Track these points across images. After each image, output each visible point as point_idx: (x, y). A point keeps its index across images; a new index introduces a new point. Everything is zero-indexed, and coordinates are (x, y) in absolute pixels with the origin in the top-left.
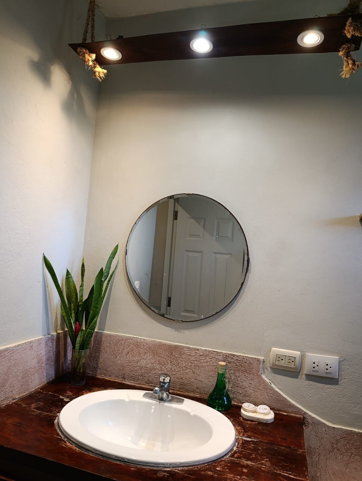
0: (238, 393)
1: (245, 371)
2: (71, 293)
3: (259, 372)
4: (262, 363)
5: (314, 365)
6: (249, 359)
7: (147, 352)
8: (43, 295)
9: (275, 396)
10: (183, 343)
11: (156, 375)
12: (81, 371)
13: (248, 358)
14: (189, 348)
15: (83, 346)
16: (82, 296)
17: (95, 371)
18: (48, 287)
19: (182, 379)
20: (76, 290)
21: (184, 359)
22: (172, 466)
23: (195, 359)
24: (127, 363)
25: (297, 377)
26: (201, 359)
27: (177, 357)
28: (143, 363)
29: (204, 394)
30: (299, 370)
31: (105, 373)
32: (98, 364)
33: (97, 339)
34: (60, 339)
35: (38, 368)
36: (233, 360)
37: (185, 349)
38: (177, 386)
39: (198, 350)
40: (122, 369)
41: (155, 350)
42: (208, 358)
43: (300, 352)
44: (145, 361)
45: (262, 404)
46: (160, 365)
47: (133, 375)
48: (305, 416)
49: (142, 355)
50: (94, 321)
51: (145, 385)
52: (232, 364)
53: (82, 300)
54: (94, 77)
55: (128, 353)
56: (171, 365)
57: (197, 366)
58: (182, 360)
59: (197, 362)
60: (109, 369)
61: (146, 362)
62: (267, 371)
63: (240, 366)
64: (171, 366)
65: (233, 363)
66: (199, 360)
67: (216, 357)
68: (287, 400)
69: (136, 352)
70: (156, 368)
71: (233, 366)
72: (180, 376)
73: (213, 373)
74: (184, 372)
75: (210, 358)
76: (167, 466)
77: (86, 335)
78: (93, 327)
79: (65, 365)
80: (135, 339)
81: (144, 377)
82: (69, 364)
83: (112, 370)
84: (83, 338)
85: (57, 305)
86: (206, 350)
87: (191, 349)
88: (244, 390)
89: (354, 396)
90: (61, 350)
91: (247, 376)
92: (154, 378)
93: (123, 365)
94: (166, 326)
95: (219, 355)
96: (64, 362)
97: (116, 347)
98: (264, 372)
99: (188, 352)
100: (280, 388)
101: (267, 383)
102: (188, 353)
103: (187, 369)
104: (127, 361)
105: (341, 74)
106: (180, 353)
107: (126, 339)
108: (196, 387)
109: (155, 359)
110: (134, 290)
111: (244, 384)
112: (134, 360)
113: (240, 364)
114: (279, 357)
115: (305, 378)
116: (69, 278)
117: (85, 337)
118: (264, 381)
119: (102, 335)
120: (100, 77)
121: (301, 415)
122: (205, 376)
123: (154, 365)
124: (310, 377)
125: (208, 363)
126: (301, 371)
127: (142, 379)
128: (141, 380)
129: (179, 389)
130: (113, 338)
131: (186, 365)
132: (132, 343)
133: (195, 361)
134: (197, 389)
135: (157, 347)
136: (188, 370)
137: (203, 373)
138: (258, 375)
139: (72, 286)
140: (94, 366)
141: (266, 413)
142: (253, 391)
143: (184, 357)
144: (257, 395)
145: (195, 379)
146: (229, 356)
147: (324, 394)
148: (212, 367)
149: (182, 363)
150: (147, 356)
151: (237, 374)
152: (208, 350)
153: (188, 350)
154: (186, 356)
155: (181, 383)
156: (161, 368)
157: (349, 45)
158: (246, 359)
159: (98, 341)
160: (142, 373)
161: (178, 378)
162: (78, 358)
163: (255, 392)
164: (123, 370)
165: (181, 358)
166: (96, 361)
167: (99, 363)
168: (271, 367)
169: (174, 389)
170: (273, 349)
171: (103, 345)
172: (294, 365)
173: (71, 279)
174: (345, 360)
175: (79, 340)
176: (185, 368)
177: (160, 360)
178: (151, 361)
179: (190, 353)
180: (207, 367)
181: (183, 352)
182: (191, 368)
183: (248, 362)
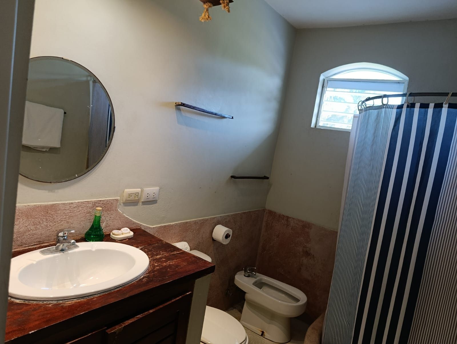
1: (108, 210)
3: (117, 208)
4: (118, 202)
5: (148, 195)
7: (19, 217)
9: (126, 220)
10: (58, 201)
13: (110, 201)
14: (64, 204)
21: (60, 214)
23: (69, 212)
25: (137, 205)
26: (74, 210)
27: (53, 214)
29: (76, 236)
36: (100, 204)
37: (60, 206)
38: (52, 238)
39: (72, 203)
41: (29, 214)
42: (80, 208)
43: (141, 189)
44: (17, 226)
45: (122, 228)
46: (35, 225)
48: (141, 227)
51: (18, 248)
56: (47, 222)
57: (71, 216)
59: (71, 214)
62: (121, 206)
64: (46, 223)
67: (87, 205)
68: (132, 221)
70: (30, 229)
72: (55, 229)
73: (84, 218)
74: (59, 225)
75: (82, 208)
81: (17, 241)
86: (78, 202)
87: (66, 204)
89: (163, 207)
91: (108, 213)
92: (28, 239)
98: (119, 207)
99: (64, 207)
100: (129, 215)
102: (63, 209)
105: (200, 17)
106: (56, 210)
109: (29, 222)
111: (107, 219)
113: (104, 206)
114: (130, 195)
115: (141, 205)
118: (120, 213)
122: (77, 222)
123: (28, 227)
124: (144, 203)
125: (81, 211)
126: (140, 200)
129: (54, 239)
131: (61, 219)
134: (70, 234)
135: (31, 211)
136: (62, 222)
137: (75, 220)
138: (116, 210)
141: (128, 233)
142: (112, 222)
143: (59, 212)
144: (114, 224)
145: (69, 227)
146: (97, 202)
147: (150, 211)
148: (84, 214)
149: (58, 218)
150: (19, 221)
152: (81, 202)
153: (63, 205)
154: (61, 211)
156: (36, 228)
161: (53, 231)
165: (57, 214)
168: (123, 203)
169: (49, 241)
170: (126, 190)
172: (137, 198)
174: (162, 188)
176: (60, 221)
177: (34, 221)
178: (25, 225)
179: (66, 207)
180: (79, 215)
181: (58, 209)
182: (65, 220)
183: (110, 203)
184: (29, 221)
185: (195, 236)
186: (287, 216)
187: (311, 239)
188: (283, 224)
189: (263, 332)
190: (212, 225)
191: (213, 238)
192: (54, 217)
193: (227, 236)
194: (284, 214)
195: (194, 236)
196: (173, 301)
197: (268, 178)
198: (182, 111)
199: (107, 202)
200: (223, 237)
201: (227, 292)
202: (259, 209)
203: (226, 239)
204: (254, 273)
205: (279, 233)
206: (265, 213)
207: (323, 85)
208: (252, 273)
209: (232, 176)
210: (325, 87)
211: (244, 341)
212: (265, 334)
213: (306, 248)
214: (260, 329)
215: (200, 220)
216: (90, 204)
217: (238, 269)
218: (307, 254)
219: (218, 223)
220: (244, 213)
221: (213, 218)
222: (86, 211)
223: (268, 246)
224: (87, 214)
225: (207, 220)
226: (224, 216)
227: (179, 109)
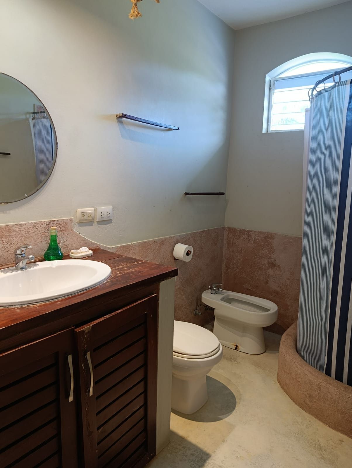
1: (63, 230)
3: (72, 228)
4: (73, 221)
5: (102, 214)
10: (11, 223)
13: (64, 220)
14: (18, 225)
23: (24, 233)
25: (92, 225)
26: (29, 231)
27: (8, 235)
36: (54, 225)
37: (14, 227)
38: (11, 260)
39: (26, 224)
42: (35, 229)
43: (94, 208)
45: (81, 247)
56: (3, 244)
57: (26, 237)
59: (27, 234)
62: (76, 226)
64: (3, 245)
67: (42, 226)
68: (90, 241)
73: (40, 239)
75: (37, 228)
86: (33, 223)
87: (20, 225)
88: (64, 244)
89: (119, 227)
91: (64, 233)
98: (74, 227)
99: (18, 228)
100: (84, 235)
102: (18, 230)
103: (18, 243)
106: (10, 231)
113: (59, 227)
114: (83, 214)
115: (96, 224)
118: (76, 233)
122: (35, 244)
124: (100, 222)
125: (36, 232)
126: (95, 220)
129: (13, 262)
131: (17, 240)
137: (32, 242)
138: (71, 231)
142: (69, 243)
143: (14, 234)
144: (72, 245)
146: (51, 222)
147: (106, 230)
148: (39, 235)
149: (14, 240)
151: (58, 234)
152: (35, 222)
153: (17, 226)
154: (15, 232)
161: (11, 253)
165: (12, 235)
168: (78, 223)
169: (9, 264)
170: (78, 209)
172: (91, 217)
174: (115, 207)
176: (16, 243)
179: (20, 228)
180: (35, 236)
181: (13, 230)
182: (21, 241)
183: (64, 223)
185: (156, 256)
186: (247, 230)
187: (275, 249)
188: (245, 239)
189: (237, 346)
190: (172, 244)
191: (174, 257)
192: (9, 239)
193: (188, 253)
194: (244, 229)
195: (154, 255)
196: (139, 302)
197: (223, 194)
198: (124, 124)
199: (62, 222)
200: (184, 254)
201: (196, 312)
202: (217, 227)
203: (188, 256)
204: (221, 289)
205: (241, 249)
206: (225, 231)
207: (270, 86)
208: (218, 290)
209: (186, 193)
210: (272, 88)
211: (218, 347)
212: (239, 348)
213: (271, 259)
214: (234, 344)
215: (159, 240)
216: (44, 224)
217: (203, 288)
218: (273, 265)
219: (178, 242)
220: (203, 231)
221: (172, 237)
222: (41, 232)
223: (231, 264)
224: (42, 234)
225: (166, 239)
226: (182, 235)
227: (121, 122)
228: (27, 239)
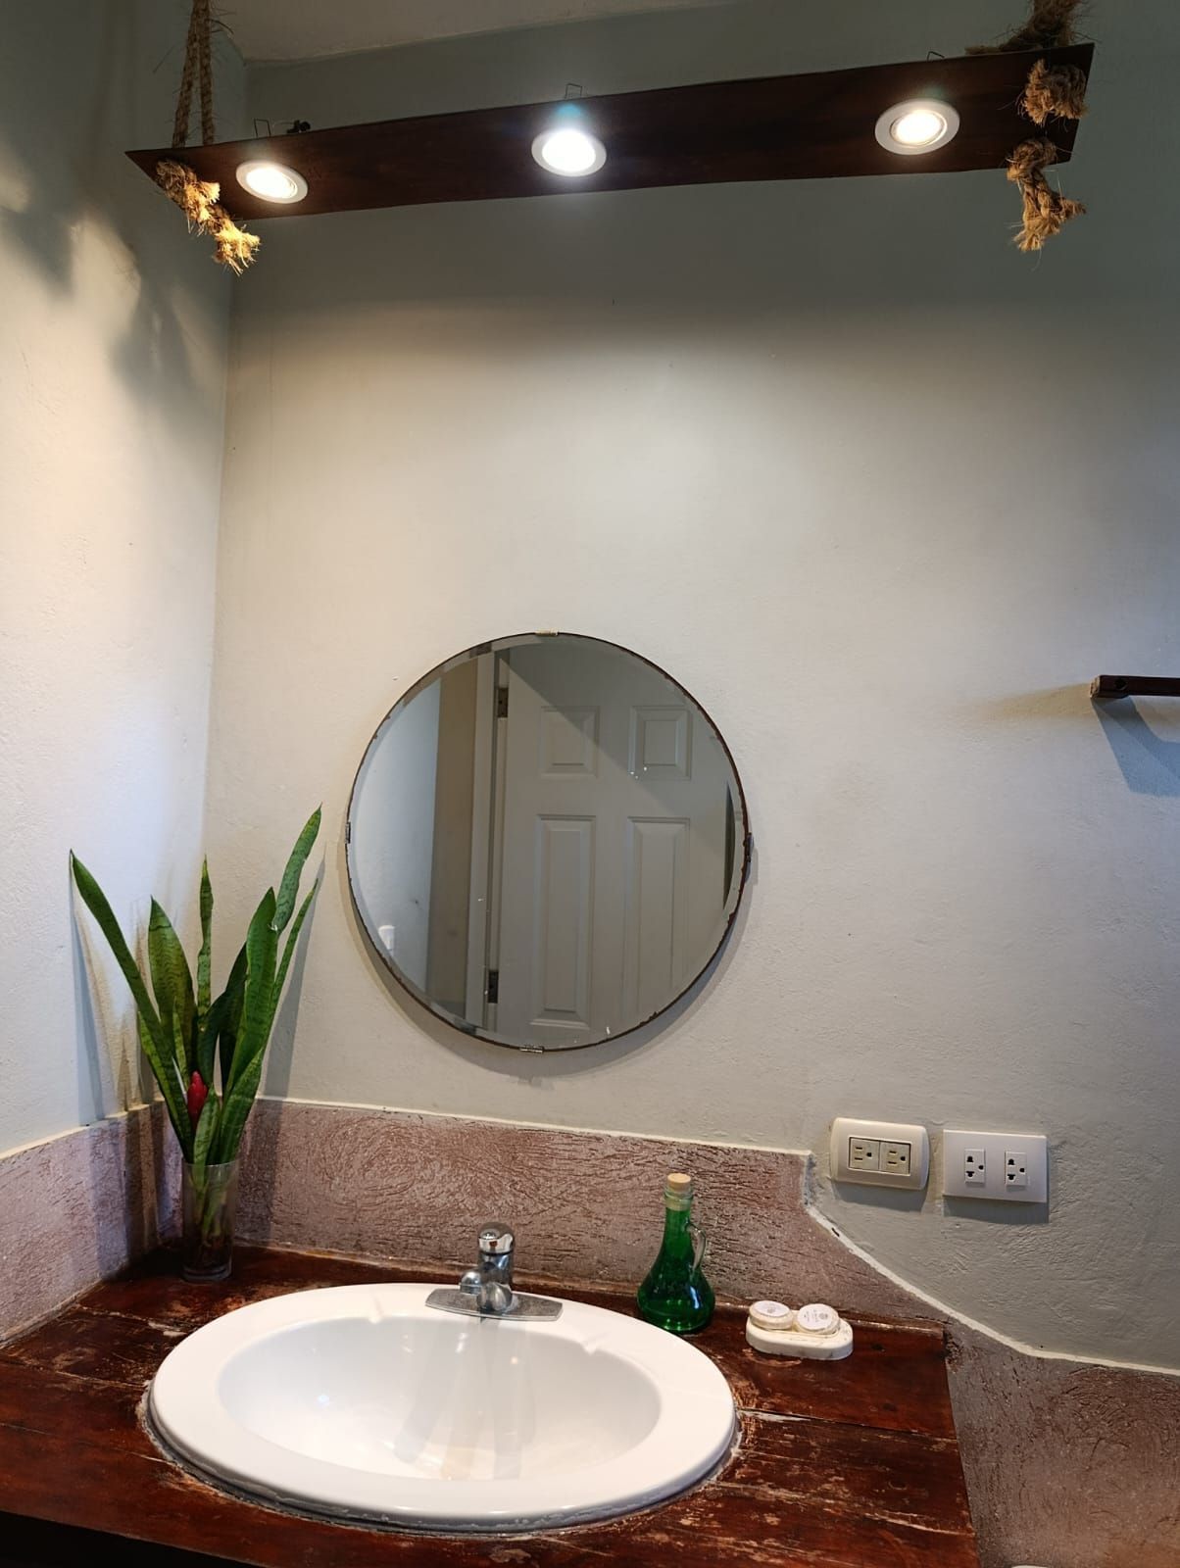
0: (734, 1270)
1: (755, 1198)
2: (171, 978)
3: (796, 1199)
4: (804, 1170)
5: (971, 1166)
6: (764, 1159)
7: (431, 1157)
8: (76, 988)
9: (852, 1271)
10: (550, 1121)
11: (464, 1231)
12: (217, 1232)
13: (760, 1157)
14: (569, 1135)
15: (218, 1152)
16: (208, 985)
17: (260, 1231)
18: (90, 961)
19: (550, 1236)
20: (187, 967)
21: (556, 1172)
22: (537, 1523)
23: (590, 1171)
24: (367, 1197)
25: (918, 1209)
26: (609, 1167)
27: (532, 1167)
28: (420, 1193)
29: (623, 1281)
30: (923, 1186)
31: (295, 1232)
32: (272, 1205)
33: (264, 1126)
34: (142, 1133)
35: (71, 1233)
36: (714, 1165)
37: (555, 1141)
38: (536, 1261)
39: (598, 1139)
40: (351, 1218)
41: (458, 1150)
42: (632, 1164)
43: (925, 1126)
44: (428, 1186)
45: (810, 1302)
46: (477, 1195)
47: (388, 1236)
48: (950, 1329)
49: (418, 1167)
50: (251, 1067)
51: (430, 1264)
52: (712, 1179)
53: (209, 999)
54: (217, 260)
55: (370, 1163)
56: (514, 1195)
57: (597, 1191)
58: (549, 1175)
59: (598, 1180)
60: (309, 1220)
61: (429, 1192)
62: (824, 1194)
63: (735, 1184)
64: (512, 1199)
65: (713, 1174)
66: (603, 1171)
67: (659, 1159)
68: (891, 1282)
69: (395, 1160)
70: (463, 1207)
71: (715, 1185)
72: (543, 1227)
73: (650, 1210)
74: (556, 1214)
75: (638, 1165)
76: (520, 1527)
77: (226, 1114)
78: (249, 1087)
79: (160, 1218)
80: (389, 1117)
81: (427, 1238)
82: (174, 1211)
83: (320, 1222)
84: (219, 1123)
85: (124, 1021)
86: (624, 1140)
87: (577, 1138)
88: (754, 1259)
89: (1098, 1257)
90: (144, 1167)
91: (760, 1213)
92: (460, 1239)
93: (354, 1204)
94: (490, 1068)
95: (666, 1151)
96: (156, 1208)
97: (327, 1148)
98: (812, 1197)
99: (568, 1148)
100: (868, 1247)
101: (824, 1232)
102: (567, 1154)
103: (565, 1203)
104: (366, 1189)
105: (1016, 239)
106: (542, 1154)
107: (362, 1120)
108: (599, 1262)
109: (460, 1178)
110: (380, 955)
111: (752, 1239)
112: (391, 1187)
113: (735, 1178)
114: (859, 1148)
115: (942, 1209)
116: (161, 930)
117: (224, 1122)
118: (816, 1226)
119: (280, 1109)
120: (237, 260)
121: (937, 1325)
122: (626, 1224)
123: (456, 1197)
124: (962, 1205)
125: (634, 1179)
126: (930, 1187)
127: (418, 1246)
128: (417, 1249)
129: (544, 1269)
130: (319, 1117)
131: (562, 1192)
132: (383, 1131)
133: (590, 1175)
134: (600, 1266)
135: (464, 1139)
136: (569, 1209)
137: (618, 1212)
138: (793, 1210)
139: (171, 955)
140: (258, 1212)
141: (826, 1331)
142: (781, 1261)
143: (555, 1165)
144: (794, 1274)
145: (594, 1236)
146: (700, 1153)
147: (1006, 1255)
148: (647, 1192)
149: (550, 1187)
150: (433, 1171)
151: (729, 1210)
152: (633, 1139)
153: (565, 1141)
154: (559, 1161)
155: (547, 1252)
156: (480, 1206)
157: (1038, 146)
158: (756, 1160)
159: (266, 1132)
160: (418, 1227)
161: (539, 1235)
162: (204, 1192)
163: (787, 1264)
164: (355, 1220)
165: (546, 1170)
166: (264, 1196)
167: (275, 1202)
168: (833, 1181)
169: (527, 1271)
170: (841, 1121)
171: (286, 1143)
172: (906, 1169)
173: (166, 931)
174: (1064, 1142)
175: (204, 1131)
176: (558, 1203)
177: (476, 1180)
178: (447, 1186)
179: (575, 1151)
180: (629, 1194)
181: (549, 1151)
182: (577, 1200)
183: (762, 1169)
184: (458, 1175)
192: (537, 1182)
198: (1146, 721)
199: (748, 1163)
216: (669, 1153)
227: (1132, 716)
228: (599, 1199)
